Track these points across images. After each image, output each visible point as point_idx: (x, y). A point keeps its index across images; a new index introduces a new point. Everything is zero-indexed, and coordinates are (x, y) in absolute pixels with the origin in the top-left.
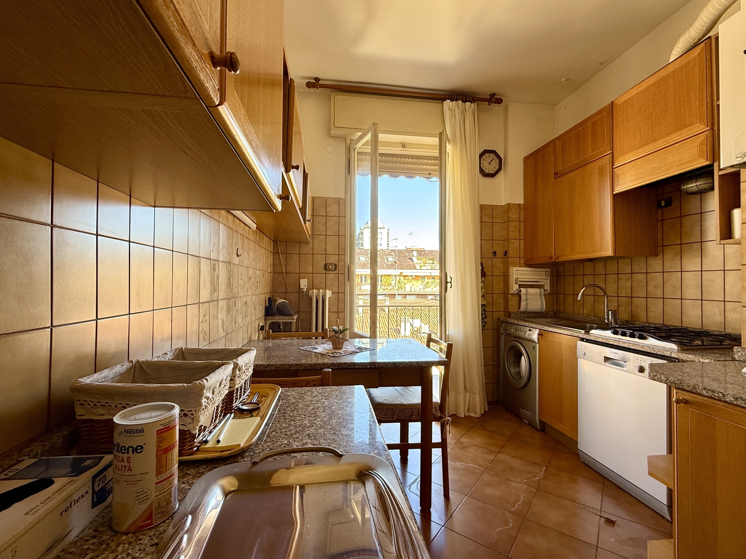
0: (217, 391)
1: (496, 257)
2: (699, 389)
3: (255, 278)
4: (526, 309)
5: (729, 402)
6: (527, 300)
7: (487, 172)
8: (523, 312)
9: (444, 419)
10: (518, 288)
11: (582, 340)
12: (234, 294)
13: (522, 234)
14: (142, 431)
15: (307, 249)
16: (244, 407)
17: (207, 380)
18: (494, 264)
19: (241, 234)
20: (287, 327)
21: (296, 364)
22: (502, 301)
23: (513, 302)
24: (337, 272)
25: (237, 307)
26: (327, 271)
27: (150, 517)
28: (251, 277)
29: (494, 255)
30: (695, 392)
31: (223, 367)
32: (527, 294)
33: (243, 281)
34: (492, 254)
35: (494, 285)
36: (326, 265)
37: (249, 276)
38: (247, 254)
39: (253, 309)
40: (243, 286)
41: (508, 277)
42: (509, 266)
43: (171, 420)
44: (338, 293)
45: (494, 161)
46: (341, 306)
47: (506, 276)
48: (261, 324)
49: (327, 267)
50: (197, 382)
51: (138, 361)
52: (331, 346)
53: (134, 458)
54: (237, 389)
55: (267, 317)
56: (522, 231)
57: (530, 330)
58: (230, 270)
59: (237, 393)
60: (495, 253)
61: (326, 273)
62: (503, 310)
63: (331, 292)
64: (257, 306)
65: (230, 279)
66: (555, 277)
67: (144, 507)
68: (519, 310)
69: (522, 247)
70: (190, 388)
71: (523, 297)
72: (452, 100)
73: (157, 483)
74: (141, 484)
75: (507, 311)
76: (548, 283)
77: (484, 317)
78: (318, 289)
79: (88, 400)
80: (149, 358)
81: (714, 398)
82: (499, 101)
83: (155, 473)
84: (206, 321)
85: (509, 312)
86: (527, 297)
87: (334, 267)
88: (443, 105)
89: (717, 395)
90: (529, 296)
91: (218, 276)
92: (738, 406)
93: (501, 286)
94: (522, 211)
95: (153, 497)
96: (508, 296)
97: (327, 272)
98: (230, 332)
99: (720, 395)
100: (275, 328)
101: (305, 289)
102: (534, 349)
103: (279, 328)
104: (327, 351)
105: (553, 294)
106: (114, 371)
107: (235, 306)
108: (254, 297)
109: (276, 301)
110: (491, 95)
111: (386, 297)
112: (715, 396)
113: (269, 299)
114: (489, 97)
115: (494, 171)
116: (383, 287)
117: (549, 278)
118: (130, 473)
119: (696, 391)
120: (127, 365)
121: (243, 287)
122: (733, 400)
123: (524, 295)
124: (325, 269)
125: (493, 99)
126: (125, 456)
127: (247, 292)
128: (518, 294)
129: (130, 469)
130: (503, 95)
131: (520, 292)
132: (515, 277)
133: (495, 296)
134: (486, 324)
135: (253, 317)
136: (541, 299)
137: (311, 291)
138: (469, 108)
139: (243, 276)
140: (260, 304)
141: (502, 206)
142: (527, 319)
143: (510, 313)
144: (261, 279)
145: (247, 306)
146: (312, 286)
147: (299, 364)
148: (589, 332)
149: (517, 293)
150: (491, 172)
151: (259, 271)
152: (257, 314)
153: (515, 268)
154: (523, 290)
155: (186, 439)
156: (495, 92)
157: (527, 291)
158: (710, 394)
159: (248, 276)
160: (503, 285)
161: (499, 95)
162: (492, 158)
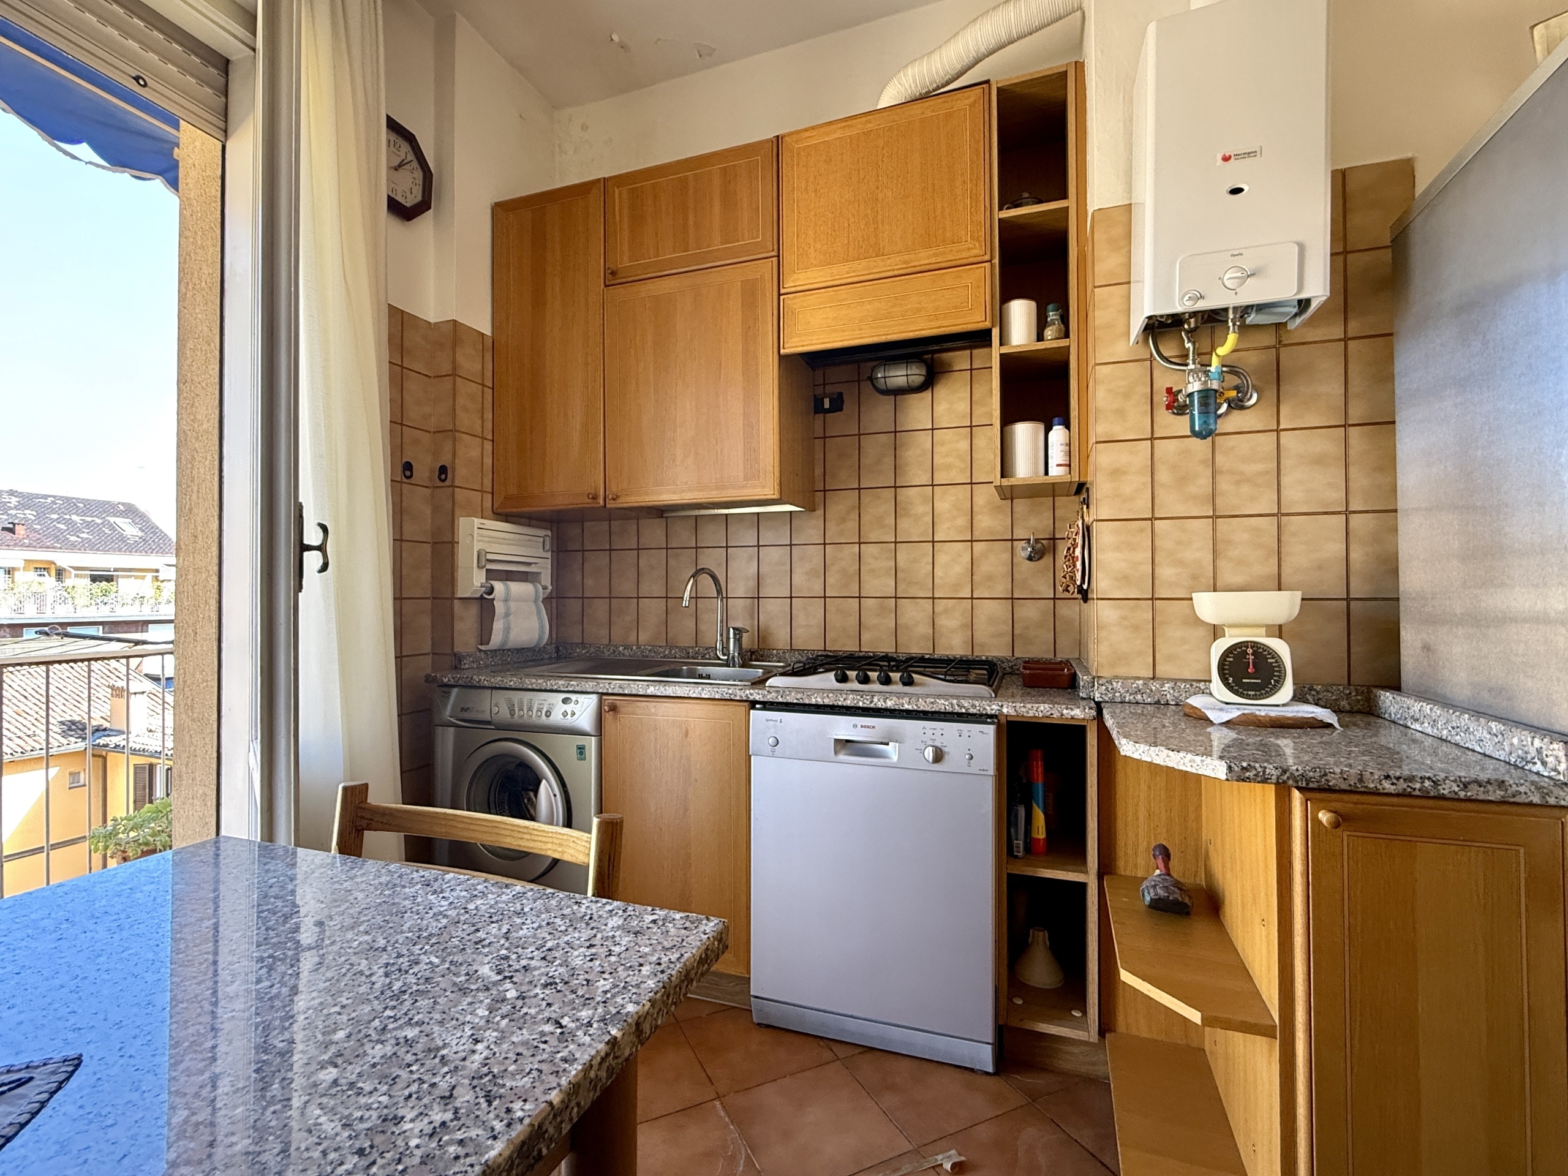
1: (412, 481)
2: (1373, 781)
4: (505, 642)
5: (1449, 796)
6: (507, 615)
8: (495, 651)
10: (484, 581)
13: (489, 424)
22: (425, 621)
23: (466, 624)
29: (408, 473)
30: (1362, 789)
32: (506, 599)
34: (399, 468)
41: (453, 547)
42: (457, 512)
45: (409, 164)
47: (445, 546)
56: (488, 414)
57: (565, 701)
60: (408, 469)
62: (428, 650)
68: (483, 648)
69: (488, 461)
71: (499, 607)
75: (450, 651)
76: (547, 568)
81: (1410, 795)
85: (455, 655)
86: (507, 608)
89: (1418, 786)
90: (512, 604)
92: (1469, 800)
93: (426, 576)
94: (488, 356)
96: (452, 603)
99: (1427, 783)
102: (581, 753)
105: (552, 598)
112: (1414, 789)
115: (411, 203)
117: (549, 555)
119: (1366, 787)
122: (1457, 789)
123: (500, 601)
128: (483, 598)
131: (491, 594)
132: (477, 547)
136: (539, 611)
141: (434, 323)
143: (458, 658)
149: (478, 596)
153: (477, 521)
154: (498, 586)
157: (508, 590)
158: (1402, 785)
160: (429, 571)
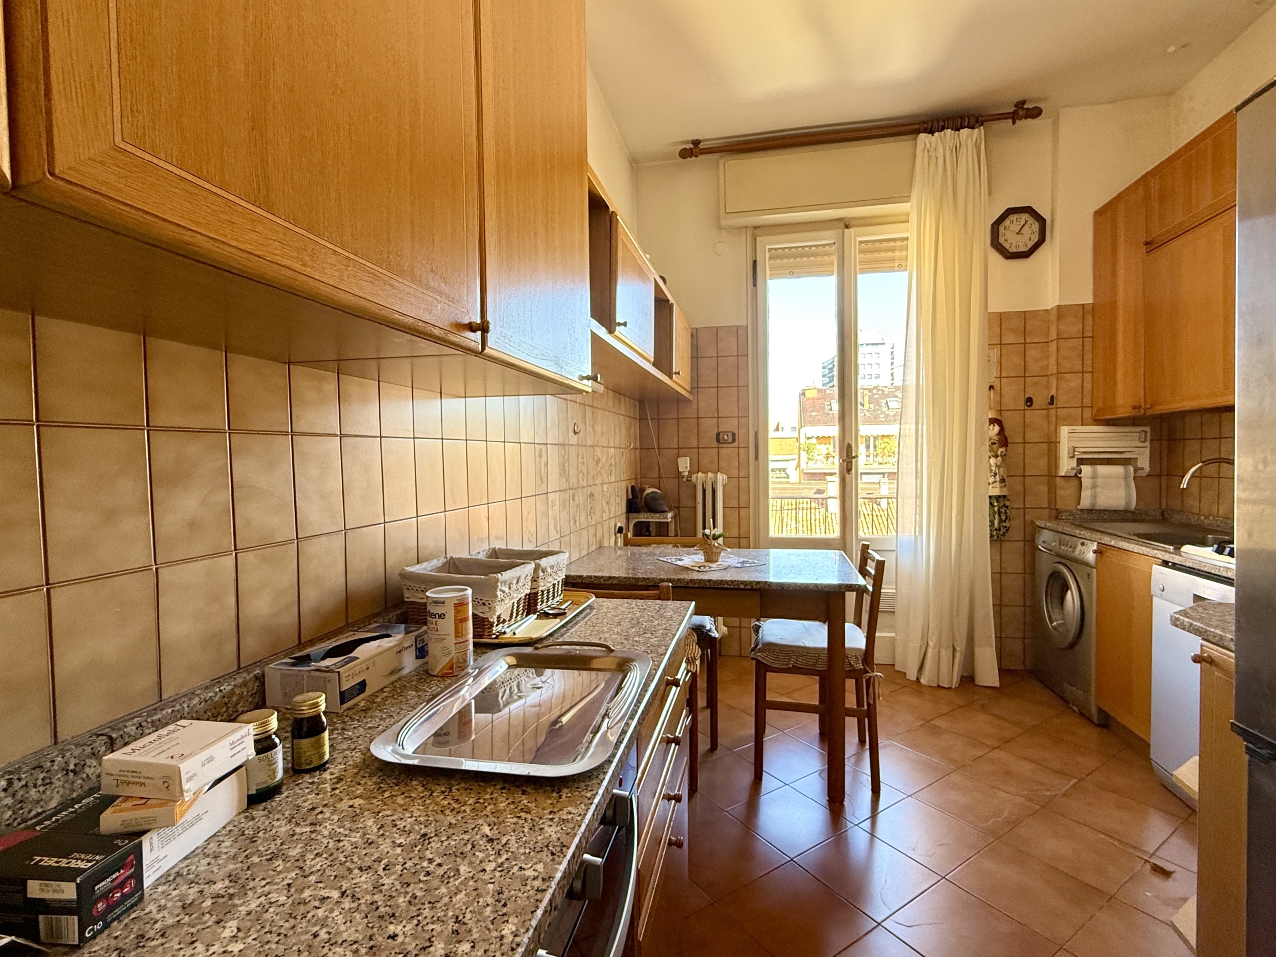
0: (514, 587)
1: (1033, 407)
3: (607, 459)
4: (1094, 504)
6: (1094, 487)
7: (1013, 249)
8: (1087, 510)
9: (869, 675)
10: (1075, 465)
11: (1165, 563)
12: (571, 485)
13: (1088, 362)
14: (443, 602)
15: (691, 412)
16: (551, 612)
17: (502, 575)
18: (1027, 421)
19: (579, 403)
20: (662, 530)
21: (644, 578)
22: (1044, 489)
23: (1065, 493)
24: (736, 444)
25: (576, 502)
26: (722, 443)
27: (451, 668)
28: (599, 460)
29: (1029, 404)
30: (1222, 645)
31: (522, 566)
32: (1094, 477)
33: (585, 466)
34: (1022, 402)
35: (1027, 460)
36: (718, 434)
37: (596, 458)
38: (591, 429)
39: (604, 504)
40: (585, 472)
41: (1056, 445)
42: (1059, 424)
43: (465, 598)
44: (739, 478)
45: (1027, 226)
46: (743, 497)
47: (1052, 444)
48: (619, 525)
49: (721, 437)
50: (493, 575)
51: (451, 558)
52: (703, 558)
53: (440, 621)
54: (543, 591)
55: (630, 514)
56: (1088, 356)
57: (1083, 544)
58: (563, 453)
59: (542, 595)
60: (1029, 401)
61: (718, 448)
62: (1045, 506)
63: (725, 477)
64: (612, 499)
65: (564, 466)
66: (1165, 443)
67: (448, 660)
68: (1078, 507)
69: (1088, 386)
70: (488, 580)
71: (1086, 482)
72: (931, 132)
73: (455, 644)
74: (445, 641)
75: (1053, 507)
76: (1145, 454)
77: (1004, 518)
78: (706, 472)
79: (412, 585)
80: (465, 555)
82: (1036, 113)
83: (453, 636)
84: (532, 519)
85: (1057, 510)
86: (1094, 483)
87: (731, 437)
88: (916, 144)
90: (1099, 481)
91: (547, 464)
93: (1043, 462)
94: (1089, 317)
95: (453, 654)
96: (1055, 479)
97: (720, 445)
98: (566, 534)
100: (642, 530)
101: (687, 473)
102: (1088, 578)
103: (648, 530)
104: (693, 564)
105: (1160, 475)
106: (432, 564)
107: (574, 500)
108: (605, 487)
109: (643, 491)
110: (1016, 105)
111: (884, 477)
113: (632, 487)
114: (1012, 109)
115: (1029, 247)
116: (879, 459)
117: (1148, 444)
118: (437, 633)
120: (442, 560)
121: (585, 474)
123: (1087, 477)
124: (718, 440)
125: (1021, 112)
126: (434, 620)
127: (594, 479)
128: (1076, 475)
129: (437, 630)
130: (1045, 99)
131: (1080, 473)
132: (1068, 444)
133: (1029, 480)
134: (1007, 531)
135: (604, 515)
136: (1128, 487)
137: (696, 475)
138: (967, 139)
139: (585, 459)
140: (618, 496)
141: (1047, 310)
142: (1085, 525)
143: (1058, 512)
144: (618, 460)
145: (593, 500)
146: (697, 467)
147: (648, 579)
148: (1180, 549)
149: (1073, 474)
150: (1023, 249)
151: (613, 449)
152: (613, 510)
153: (1069, 429)
154: (1086, 469)
155: (485, 625)
156: (1026, 98)
157: (1095, 471)
159: (594, 459)
160: (1045, 459)
161: (1031, 101)
162: (1023, 222)
